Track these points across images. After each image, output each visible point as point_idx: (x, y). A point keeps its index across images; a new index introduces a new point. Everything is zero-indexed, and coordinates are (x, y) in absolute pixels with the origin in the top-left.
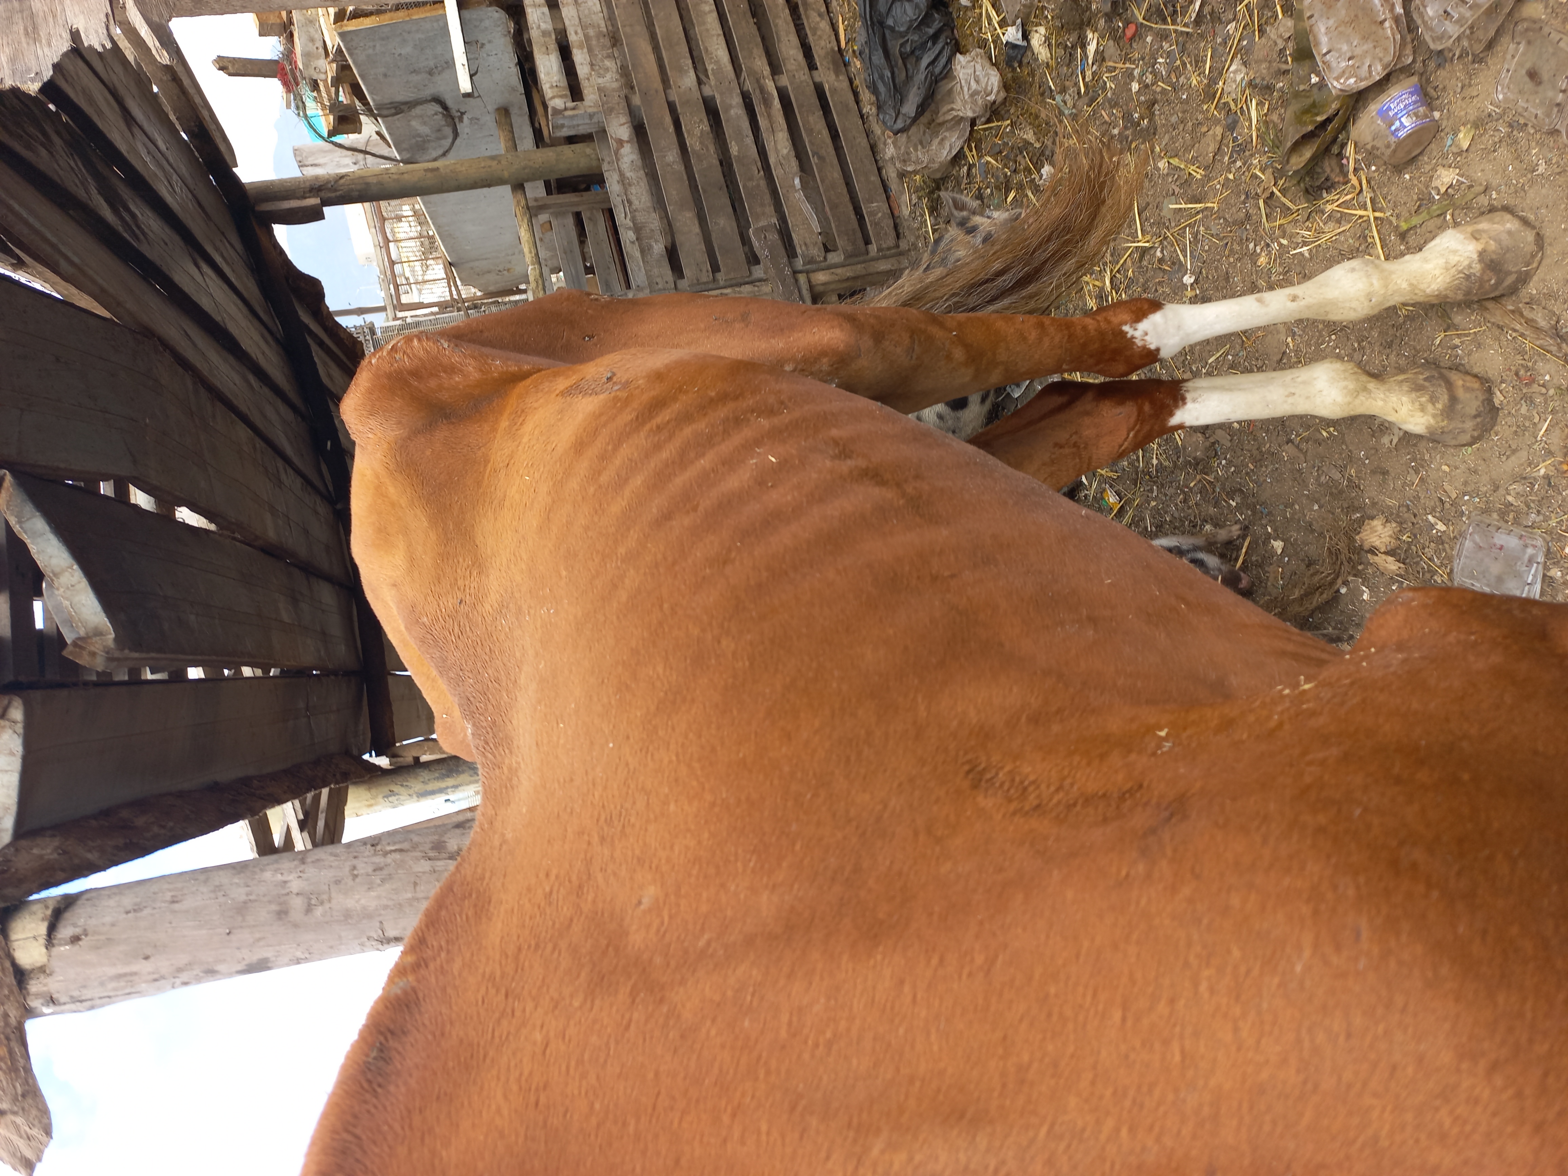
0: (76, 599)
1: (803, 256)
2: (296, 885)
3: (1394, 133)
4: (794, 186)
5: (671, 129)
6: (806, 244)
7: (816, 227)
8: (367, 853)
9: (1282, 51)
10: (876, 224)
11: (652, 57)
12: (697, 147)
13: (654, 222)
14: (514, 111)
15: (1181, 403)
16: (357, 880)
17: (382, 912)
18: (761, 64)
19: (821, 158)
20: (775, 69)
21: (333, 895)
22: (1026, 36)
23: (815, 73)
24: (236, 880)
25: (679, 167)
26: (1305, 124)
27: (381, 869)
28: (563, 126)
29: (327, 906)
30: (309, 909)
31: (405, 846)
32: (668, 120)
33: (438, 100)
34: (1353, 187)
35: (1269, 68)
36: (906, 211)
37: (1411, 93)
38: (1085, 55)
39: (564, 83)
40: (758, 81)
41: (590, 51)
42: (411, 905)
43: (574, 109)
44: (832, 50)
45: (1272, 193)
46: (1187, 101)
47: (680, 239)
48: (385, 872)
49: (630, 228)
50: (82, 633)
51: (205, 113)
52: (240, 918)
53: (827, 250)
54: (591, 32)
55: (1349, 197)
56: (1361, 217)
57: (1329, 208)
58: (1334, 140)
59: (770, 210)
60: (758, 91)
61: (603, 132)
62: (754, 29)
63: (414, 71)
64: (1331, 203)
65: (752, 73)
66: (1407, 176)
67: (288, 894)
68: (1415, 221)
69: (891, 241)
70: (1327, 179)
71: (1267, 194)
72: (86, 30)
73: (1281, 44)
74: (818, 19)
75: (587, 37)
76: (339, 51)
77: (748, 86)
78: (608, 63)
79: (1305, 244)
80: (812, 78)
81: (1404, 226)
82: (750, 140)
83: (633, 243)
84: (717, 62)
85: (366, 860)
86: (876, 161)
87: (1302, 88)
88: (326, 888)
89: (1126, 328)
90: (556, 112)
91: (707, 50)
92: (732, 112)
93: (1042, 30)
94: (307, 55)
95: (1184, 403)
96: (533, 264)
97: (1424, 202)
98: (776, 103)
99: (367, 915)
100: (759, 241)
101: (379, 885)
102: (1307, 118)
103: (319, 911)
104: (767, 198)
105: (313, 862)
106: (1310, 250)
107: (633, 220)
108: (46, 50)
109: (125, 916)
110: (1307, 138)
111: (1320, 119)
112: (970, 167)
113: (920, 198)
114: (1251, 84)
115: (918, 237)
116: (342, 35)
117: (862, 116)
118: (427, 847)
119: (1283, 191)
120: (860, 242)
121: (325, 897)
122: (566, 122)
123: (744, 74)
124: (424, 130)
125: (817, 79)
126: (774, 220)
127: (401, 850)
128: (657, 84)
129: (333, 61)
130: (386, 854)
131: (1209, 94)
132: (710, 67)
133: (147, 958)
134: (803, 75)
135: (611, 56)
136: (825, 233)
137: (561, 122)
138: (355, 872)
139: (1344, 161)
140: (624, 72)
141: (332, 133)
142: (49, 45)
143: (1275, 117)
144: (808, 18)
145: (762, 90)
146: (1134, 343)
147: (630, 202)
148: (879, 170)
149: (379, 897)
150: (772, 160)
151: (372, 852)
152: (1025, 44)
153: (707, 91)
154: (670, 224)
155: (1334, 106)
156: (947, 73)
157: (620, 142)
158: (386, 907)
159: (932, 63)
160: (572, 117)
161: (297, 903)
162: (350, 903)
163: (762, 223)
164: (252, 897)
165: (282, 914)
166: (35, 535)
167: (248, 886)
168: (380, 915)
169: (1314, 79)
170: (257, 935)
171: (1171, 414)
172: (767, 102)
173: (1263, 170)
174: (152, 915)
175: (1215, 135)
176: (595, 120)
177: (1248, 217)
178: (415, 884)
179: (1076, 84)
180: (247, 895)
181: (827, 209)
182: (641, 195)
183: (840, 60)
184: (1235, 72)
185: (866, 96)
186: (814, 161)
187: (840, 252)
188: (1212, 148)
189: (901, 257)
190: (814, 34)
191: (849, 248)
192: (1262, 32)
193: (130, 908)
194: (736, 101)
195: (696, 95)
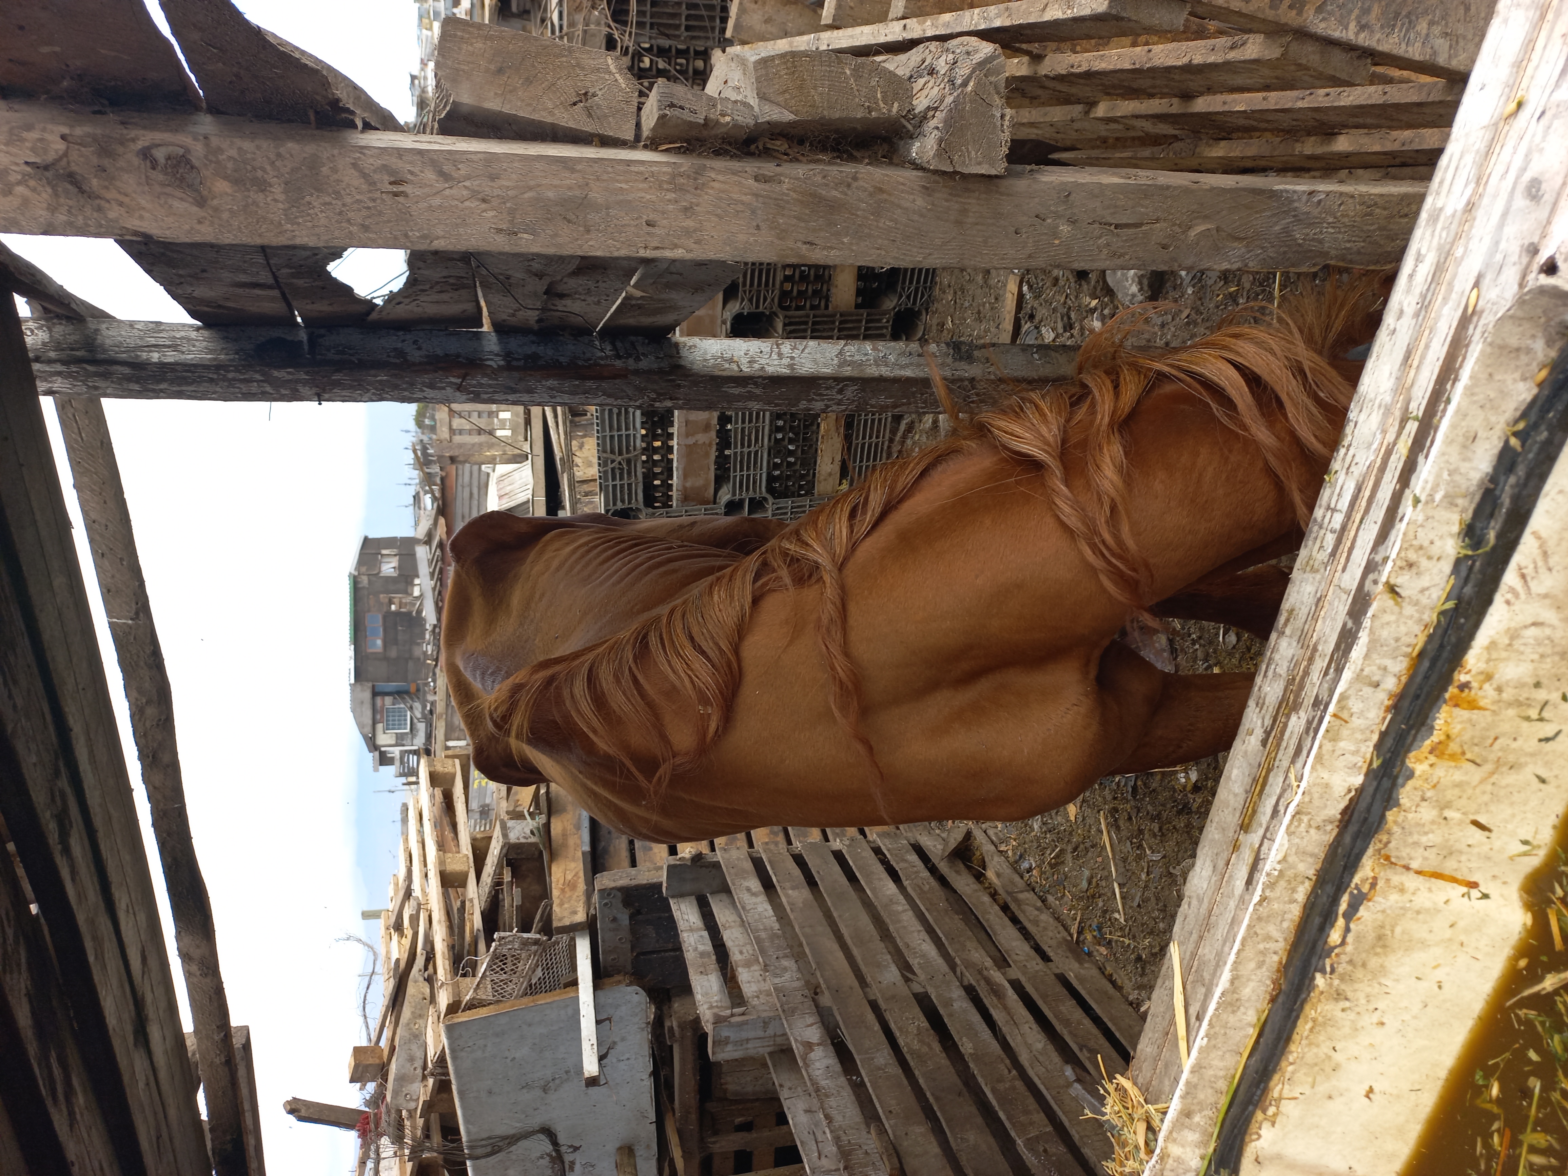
5: (877, 1027)
11: (840, 955)
12: (916, 1045)
13: (867, 1143)
14: (640, 1152)
18: (979, 956)
20: (1000, 961)
23: (1052, 964)
25: (895, 1070)
28: (727, 1040)
32: (870, 1017)
33: (543, 1131)
40: (980, 972)
41: (764, 960)
43: (742, 1014)
44: (1064, 940)
59: (1039, 1117)
60: (983, 983)
63: (526, 1086)
65: (968, 965)
74: (1036, 912)
77: (970, 978)
78: (785, 963)
80: (1049, 969)
82: (985, 1033)
84: (923, 956)
91: (908, 944)
92: (956, 1005)
94: (401, 1082)
98: (1010, 992)
104: (1029, 1102)
116: (450, 1029)
123: (961, 967)
125: (1056, 969)
126: (1047, 1127)
128: (851, 981)
132: (914, 962)
134: (1036, 964)
137: (725, 1033)
140: (806, 971)
144: (1023, 912)
145: (988, 981)
150: (1024, 1056)
153: (917, 987)
154: (893, 1145)
157: (809, 1048)
160: (741, 1025)
163: (1031, 1133)
172: (999, 995)
176: (771, 1031)
182: (844, 1109)
183: (1077, 949)
186: (1083, 1055)
190: (1036, 925)
194: (957, 993)
195: (903, 989)
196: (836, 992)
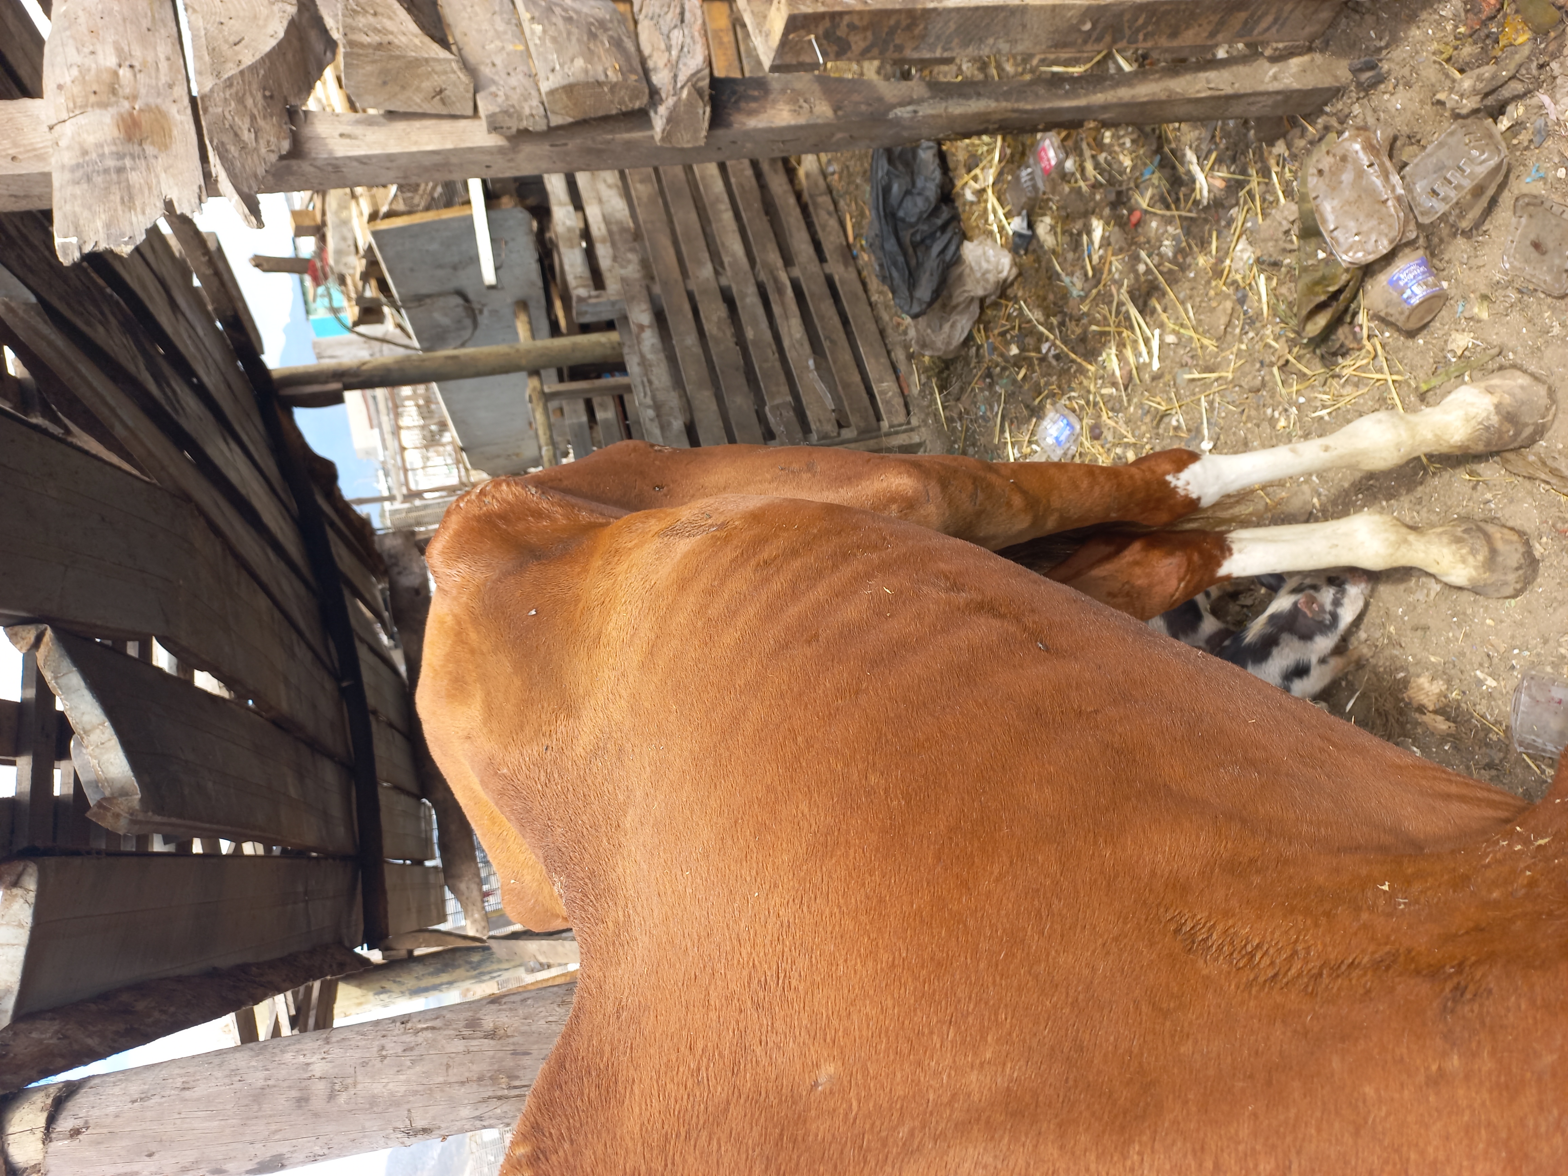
0: (105, 757)
1: (818, 432)
2: (319, 1068)
3: (1406, 301)
4: (808, 367)
5: (690, 315)
6: (820, 421)
7: (830, 404)
8: (396, 1032)
9: (1287, 232)
10: (887, 403)
11: (671, 251)
12: (715, 331)
13: (673, 400)
14: (532, 304)
15: (1227, 554)
16: (386, 1062)
17: (411, 1098)
18: (774, 257)
19: (833, 342)
20: (788, 261)
21: (360, 1078)
22: (1031, 226)
23: (825, 265)
24: (254, 1063)
25: (698, 350)
26: (1317, 294)
27: (411, 1049)
28: (586, 313)
29: (352, 1091)
30: (332, 1096)
31: (438, 1023)
32: (687, 307)
33: (461, 294)
34: (1368, 352)
35: (1275, 246)
36: (915, 390)
37: (1420, 265)
38: (1091, 242)
39: (587, 274)
40: (771, 272)
41: (613, 244)
42: (442, 1091)
43: (597, 297)
44: (841, 244)
45: (1287, 361)
46: (1194, 279)
47: (698, 416)
48: (416, 1052)
49: (649, 407)
50: (107, 793)
51: (240, 305)
52: (256, 1108)
53: (840, 426)
54: (615, 228)
55: (1364, 362)
56: (1378, 380)
57: (1347, 372)
58: (1346, 310)
59: (785, 389)
60: (771, 281)
61: (625, 318)
62: (767, 226)
63: (440, 266)
64: (1347, 367)
65: (765, 265)
66: (1421, 342)
67: (310, 1078)
68: (1434, 382)
69: (901, 418)
70: (1342, 346)
71: (1281, 362)
72: (179, 200)
73: (1286, 225)
74: (826, 217)
75: (610, 232)
76: (370, 248)
77: (763, 276)
78: (631, 256)
79: (1324, 407)
80: (823, 269)
81: (1424, 387)
82: (764, 324)
83: (652, 420)
84: (733, 255)
85: (395, 1039)
86: (885, 345)
87: (1310, 262)
88: (352, 1070)
89: (1169, 478)
90: (581, 300)
91: (723, 244)
92: (748, 300)
93: (1048, 220)
94: (339, 253)
95: (1231, 554)
96: (547, 445)
97: (1440, 364)
98: (789, 292)
99: (395, 1102)
100: (775, 416)
101: (409, 1068)
102: (1319, 289)
103: (342, 1098)
104: (782, 378)
105: (338, 1042)
106: (1330, 414)
107: (654, 398)
108: (141, 217)
109: (130, 1105)
110: (1320, 307)
111: (1332, 289)
112: (979, 348)
113: (929, 378)
114: (1258, 261)
115: (928, 415)
116: (376, 234)
117: (870, 304)
118: (462, 1023)
119: (1298, 358)
120: (873, 419)
121: (350, 1081)
122: (590, 309)
123: (758, 266)
124: (445, 321)
125: (828, 271)
126: (789, 398)
127: (433, 1028)
128: (676, 274)
129: (364, 257)
130: (417, 1032)
131: (1218, 273)
132: (726, 260)
133: (150, 1155)
134: (814, 267)
135: (632, 250)
136: (839, 410)
137: (584, 308)
138: (384, 1053)
139: (1357, 329)
140: (645, 264)
141: (356, 324)
142: (144, 213)
143: (1284, 290)
144: (817, 216)
145: (776, 280)
146: (1177, 493)
147: (650, 382)
148: (889, 353)
149: (408, 1081)
150: (786, 343)
151: (402, 1030)
152: (1029, 233)
153: (724, 281)
154: (688, 402)
155: (1345, 277)
156: (958, 259)
157: (641, 328)
158: (415, 1093)
159: (943, 251)
160: (595, 305)
161: (320, 1088)
162: (377, 1088)
163: (778, 401)
164: (270, 1083)
165: (302, 1101)
166: (68, 692)
167: (267, 1070)
168: (408, 1102)
169: (1321, 255)
170: (273, 1127)
171: (1219, 565)
172: (780, 291)
173: (1276, 339)
174: (160, 1104)
175: (1225, 310)
176: (617, 307)
177: (1264, 384)
178: (448, 1066)
179: (1083, 268)
180: (266, 1079)
181: (840, 388)
182: (661, 375)
183: (848, 254)
184: (1242, 251)
185: (874, 284)
186: (826, 344)
187: (853, 428)
188: (1223, 320)
189: (912, 433)
190: (824, 230)
191: (862, 424)
192: (1265, 215)
193: (136, 1096)
194: (751, 290)
195: (713, 285)
196: (665, 284)
